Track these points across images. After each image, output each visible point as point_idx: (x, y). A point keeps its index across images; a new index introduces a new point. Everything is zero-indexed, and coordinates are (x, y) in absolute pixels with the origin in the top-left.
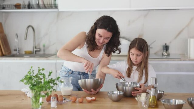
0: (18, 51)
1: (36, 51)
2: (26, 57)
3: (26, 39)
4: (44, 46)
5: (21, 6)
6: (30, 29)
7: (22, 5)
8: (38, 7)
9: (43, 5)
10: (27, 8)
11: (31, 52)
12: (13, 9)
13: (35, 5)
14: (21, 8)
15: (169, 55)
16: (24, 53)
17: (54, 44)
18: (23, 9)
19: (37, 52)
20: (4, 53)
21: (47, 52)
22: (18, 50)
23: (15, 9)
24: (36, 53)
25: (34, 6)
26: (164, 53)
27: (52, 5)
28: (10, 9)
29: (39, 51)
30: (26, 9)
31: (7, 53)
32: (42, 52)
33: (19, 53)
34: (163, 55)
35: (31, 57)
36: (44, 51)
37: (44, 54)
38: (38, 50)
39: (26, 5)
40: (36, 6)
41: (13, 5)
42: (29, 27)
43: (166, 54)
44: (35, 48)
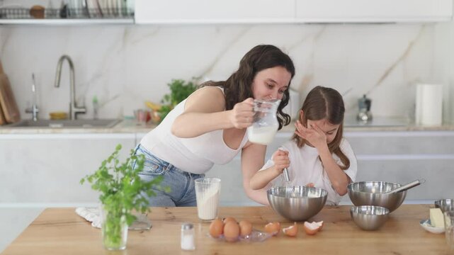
0: (35, 114)
1: (77, 113)
2: (53, 126)
3: (58, 86)
4: (95, 102)
5: (45, 12)
6: (66, 63)
7: (47, 10)
8: (86, 13)
9: (96, 9)
10: (58, 16)
11: (65, 114)
12: (27, 18)
13: (79, 9)
14: (45, 16)
15: (370, 119)
16: (47, 117)
17: (115, 97)
18: (47, 18)
19: (79, 116)
20: (8, 117)
21: (101, 116)
22: (35, 110)
23: (31, 18)
24: (76, 118)
25: (77, 12)
26: (361, 114)
27: (117, 9)
28: (19, 18)
29: (84, 113)
30: (56, 18)
32: (89, 116)
33: (37, 117)
34: (359, 119)
35: (67, 125)
36: (96, 112)
37: (95, 119)
38: (83, 110)
39: (56, 10)
40: (81, 12)
41: (27, 10)
42: (63, 58)
43: (365, 118)
44: (76, 105)
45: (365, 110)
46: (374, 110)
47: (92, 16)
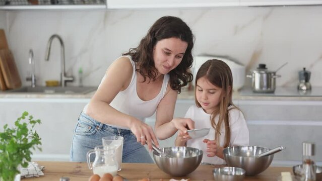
0: (33, 81)
1: (66, 81)
3: (48, 59)
4: (81, 72)
6: (56, 40)
10: (49, 3)
12: (25, 5)
14: (39, 3)
16: (44, 84)
17: (98, 69)
18: (41, 4)
19: (68, 84)
20: (8, 84)
22: (33, 79)
23: (28, 5)
24: (65, 85)
28: (19, 5)
29: (71, 81)
30: (48, 5)
31: (13, 86)
32: (76, 84)
33: (35, 84)
34: (299, 89)
35: (57, 92)
36: (81, 80)
37: (81, 87)
38: (71, 79)
42: (53, 37)
43: (304, 88)
44: (65, 75)
45: (304, 81)
46: (313, 81)
47: (75, 2)
